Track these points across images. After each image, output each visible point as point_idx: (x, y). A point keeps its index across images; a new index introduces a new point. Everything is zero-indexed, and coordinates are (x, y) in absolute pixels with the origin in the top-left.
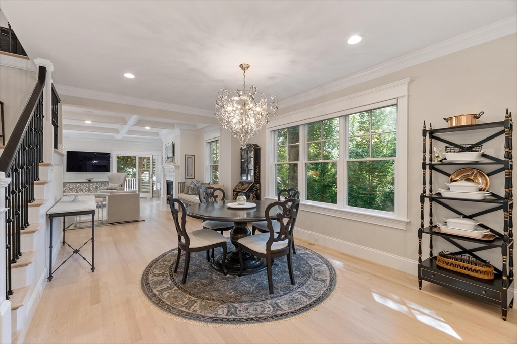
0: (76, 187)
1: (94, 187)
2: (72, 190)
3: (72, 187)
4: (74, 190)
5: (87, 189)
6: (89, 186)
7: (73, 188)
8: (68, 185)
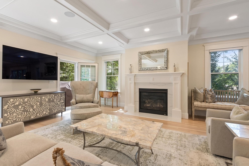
0: (24, 103)
1: (47, 100)
2: (18, 108)
3: (17, 103)
4: (20, 107)
5: (38, 104)
6: (41, 100)
7: (19, 105)
8: (12, 100)
